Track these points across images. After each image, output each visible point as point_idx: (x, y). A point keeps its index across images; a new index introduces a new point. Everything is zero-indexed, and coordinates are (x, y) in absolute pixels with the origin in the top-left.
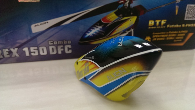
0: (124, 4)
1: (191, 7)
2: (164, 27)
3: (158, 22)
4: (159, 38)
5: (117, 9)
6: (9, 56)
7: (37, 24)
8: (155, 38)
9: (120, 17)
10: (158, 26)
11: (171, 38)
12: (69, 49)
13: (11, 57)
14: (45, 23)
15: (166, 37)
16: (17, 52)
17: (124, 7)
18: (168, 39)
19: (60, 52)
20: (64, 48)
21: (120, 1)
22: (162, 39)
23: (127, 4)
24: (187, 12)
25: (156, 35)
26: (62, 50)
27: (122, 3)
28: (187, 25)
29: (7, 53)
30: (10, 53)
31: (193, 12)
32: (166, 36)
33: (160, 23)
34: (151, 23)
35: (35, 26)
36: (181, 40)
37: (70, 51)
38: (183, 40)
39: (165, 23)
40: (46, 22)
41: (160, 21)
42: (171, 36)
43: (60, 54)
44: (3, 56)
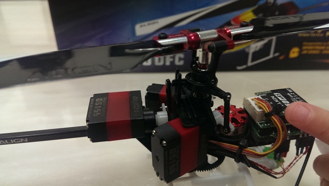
2: (322, 35)
5: (257, 6)
7: (143, 24)
12: (180, 59)
14: (154, 23)
15: (322, 50)
18: (325, 52)
19: (168, 63)
20: (174, 58)
22: (315, 52)
25: (308, 45)
26: (172, 60)
35: (141, 26)
37: (182, 63)
40: (155, 21)
43: (168, 66)
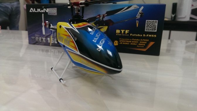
0: (100, 18)
1: (150, 21)
2: (128, 35)
3: (123, 31)
4: (124, 42)
5: (95, 21)
6: (41, 41)
8: (122, 42)
9: (97, 26)
10: (123, 34)
11: (135, 44)
13: (42, 42)
16: (45, 40)
17: (99, 20)
18: (131, 44)
21: (97, 16)
22: (127, 43)
23: (101, 18)
24: (146, 25)
25: (122, 40)
27: (98, 18)
28: (147, 35)
29: (41, 40)
30: (42, 39)
31: (152, 25)
32: (130, 42)
33: (124, 32)
34: (118, 31)
36: (143, 47)
38: (145, 47)
39: (128, 32)
41: (124, 30)
42: (134, 42)
44: (39, 41)
